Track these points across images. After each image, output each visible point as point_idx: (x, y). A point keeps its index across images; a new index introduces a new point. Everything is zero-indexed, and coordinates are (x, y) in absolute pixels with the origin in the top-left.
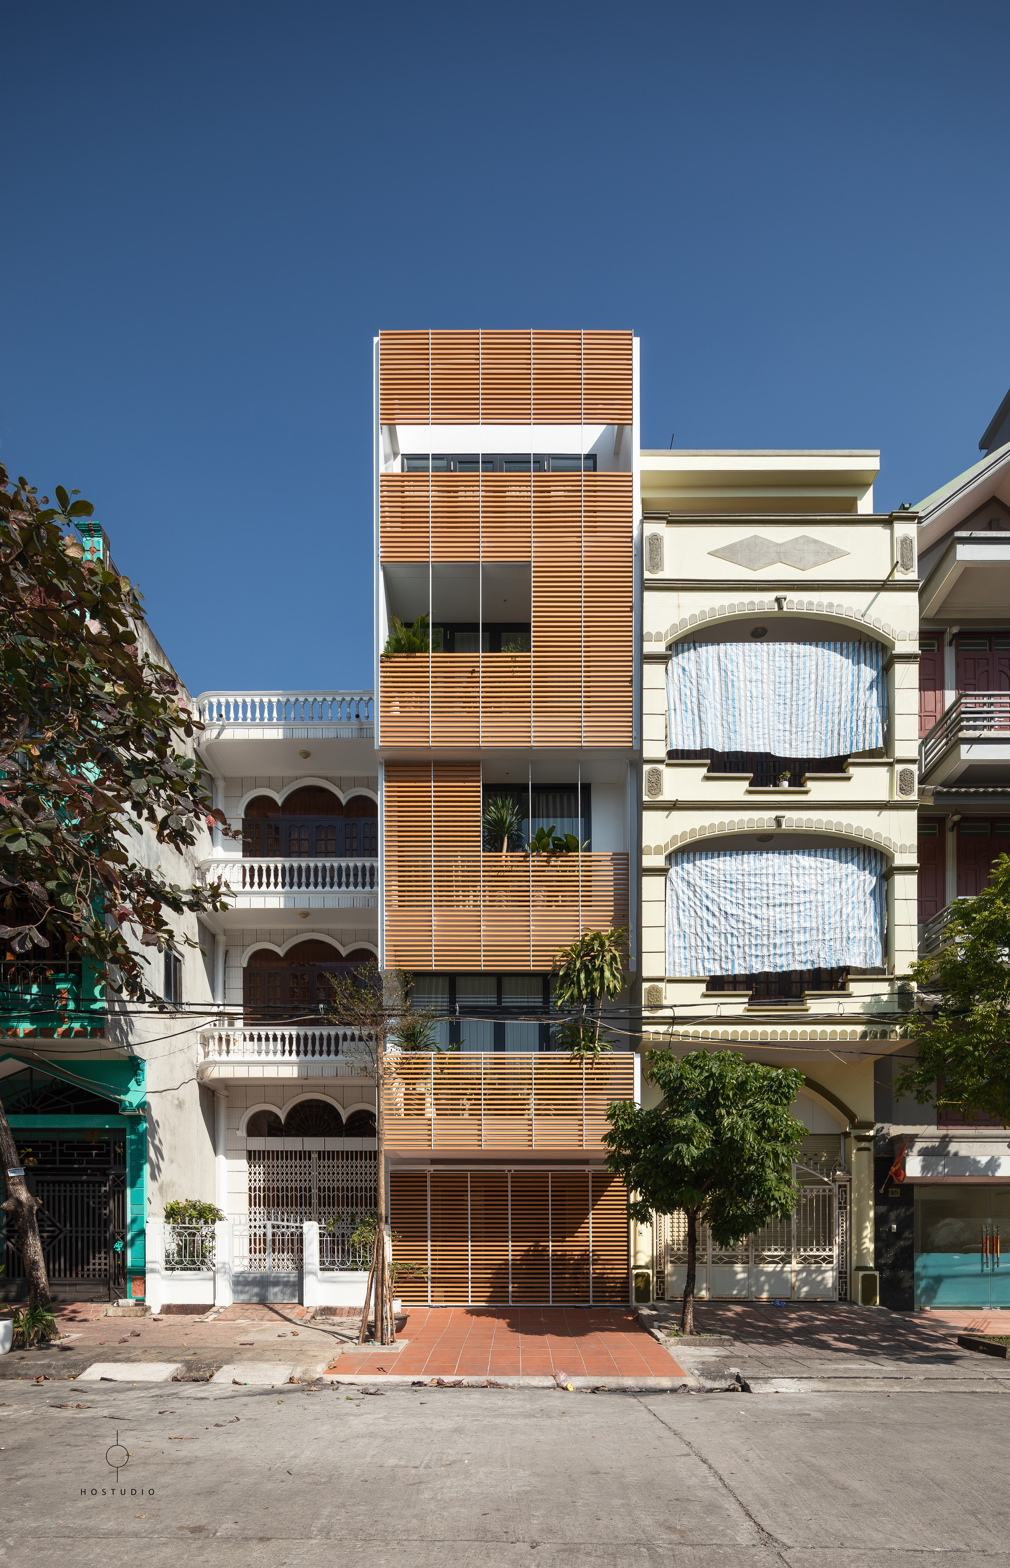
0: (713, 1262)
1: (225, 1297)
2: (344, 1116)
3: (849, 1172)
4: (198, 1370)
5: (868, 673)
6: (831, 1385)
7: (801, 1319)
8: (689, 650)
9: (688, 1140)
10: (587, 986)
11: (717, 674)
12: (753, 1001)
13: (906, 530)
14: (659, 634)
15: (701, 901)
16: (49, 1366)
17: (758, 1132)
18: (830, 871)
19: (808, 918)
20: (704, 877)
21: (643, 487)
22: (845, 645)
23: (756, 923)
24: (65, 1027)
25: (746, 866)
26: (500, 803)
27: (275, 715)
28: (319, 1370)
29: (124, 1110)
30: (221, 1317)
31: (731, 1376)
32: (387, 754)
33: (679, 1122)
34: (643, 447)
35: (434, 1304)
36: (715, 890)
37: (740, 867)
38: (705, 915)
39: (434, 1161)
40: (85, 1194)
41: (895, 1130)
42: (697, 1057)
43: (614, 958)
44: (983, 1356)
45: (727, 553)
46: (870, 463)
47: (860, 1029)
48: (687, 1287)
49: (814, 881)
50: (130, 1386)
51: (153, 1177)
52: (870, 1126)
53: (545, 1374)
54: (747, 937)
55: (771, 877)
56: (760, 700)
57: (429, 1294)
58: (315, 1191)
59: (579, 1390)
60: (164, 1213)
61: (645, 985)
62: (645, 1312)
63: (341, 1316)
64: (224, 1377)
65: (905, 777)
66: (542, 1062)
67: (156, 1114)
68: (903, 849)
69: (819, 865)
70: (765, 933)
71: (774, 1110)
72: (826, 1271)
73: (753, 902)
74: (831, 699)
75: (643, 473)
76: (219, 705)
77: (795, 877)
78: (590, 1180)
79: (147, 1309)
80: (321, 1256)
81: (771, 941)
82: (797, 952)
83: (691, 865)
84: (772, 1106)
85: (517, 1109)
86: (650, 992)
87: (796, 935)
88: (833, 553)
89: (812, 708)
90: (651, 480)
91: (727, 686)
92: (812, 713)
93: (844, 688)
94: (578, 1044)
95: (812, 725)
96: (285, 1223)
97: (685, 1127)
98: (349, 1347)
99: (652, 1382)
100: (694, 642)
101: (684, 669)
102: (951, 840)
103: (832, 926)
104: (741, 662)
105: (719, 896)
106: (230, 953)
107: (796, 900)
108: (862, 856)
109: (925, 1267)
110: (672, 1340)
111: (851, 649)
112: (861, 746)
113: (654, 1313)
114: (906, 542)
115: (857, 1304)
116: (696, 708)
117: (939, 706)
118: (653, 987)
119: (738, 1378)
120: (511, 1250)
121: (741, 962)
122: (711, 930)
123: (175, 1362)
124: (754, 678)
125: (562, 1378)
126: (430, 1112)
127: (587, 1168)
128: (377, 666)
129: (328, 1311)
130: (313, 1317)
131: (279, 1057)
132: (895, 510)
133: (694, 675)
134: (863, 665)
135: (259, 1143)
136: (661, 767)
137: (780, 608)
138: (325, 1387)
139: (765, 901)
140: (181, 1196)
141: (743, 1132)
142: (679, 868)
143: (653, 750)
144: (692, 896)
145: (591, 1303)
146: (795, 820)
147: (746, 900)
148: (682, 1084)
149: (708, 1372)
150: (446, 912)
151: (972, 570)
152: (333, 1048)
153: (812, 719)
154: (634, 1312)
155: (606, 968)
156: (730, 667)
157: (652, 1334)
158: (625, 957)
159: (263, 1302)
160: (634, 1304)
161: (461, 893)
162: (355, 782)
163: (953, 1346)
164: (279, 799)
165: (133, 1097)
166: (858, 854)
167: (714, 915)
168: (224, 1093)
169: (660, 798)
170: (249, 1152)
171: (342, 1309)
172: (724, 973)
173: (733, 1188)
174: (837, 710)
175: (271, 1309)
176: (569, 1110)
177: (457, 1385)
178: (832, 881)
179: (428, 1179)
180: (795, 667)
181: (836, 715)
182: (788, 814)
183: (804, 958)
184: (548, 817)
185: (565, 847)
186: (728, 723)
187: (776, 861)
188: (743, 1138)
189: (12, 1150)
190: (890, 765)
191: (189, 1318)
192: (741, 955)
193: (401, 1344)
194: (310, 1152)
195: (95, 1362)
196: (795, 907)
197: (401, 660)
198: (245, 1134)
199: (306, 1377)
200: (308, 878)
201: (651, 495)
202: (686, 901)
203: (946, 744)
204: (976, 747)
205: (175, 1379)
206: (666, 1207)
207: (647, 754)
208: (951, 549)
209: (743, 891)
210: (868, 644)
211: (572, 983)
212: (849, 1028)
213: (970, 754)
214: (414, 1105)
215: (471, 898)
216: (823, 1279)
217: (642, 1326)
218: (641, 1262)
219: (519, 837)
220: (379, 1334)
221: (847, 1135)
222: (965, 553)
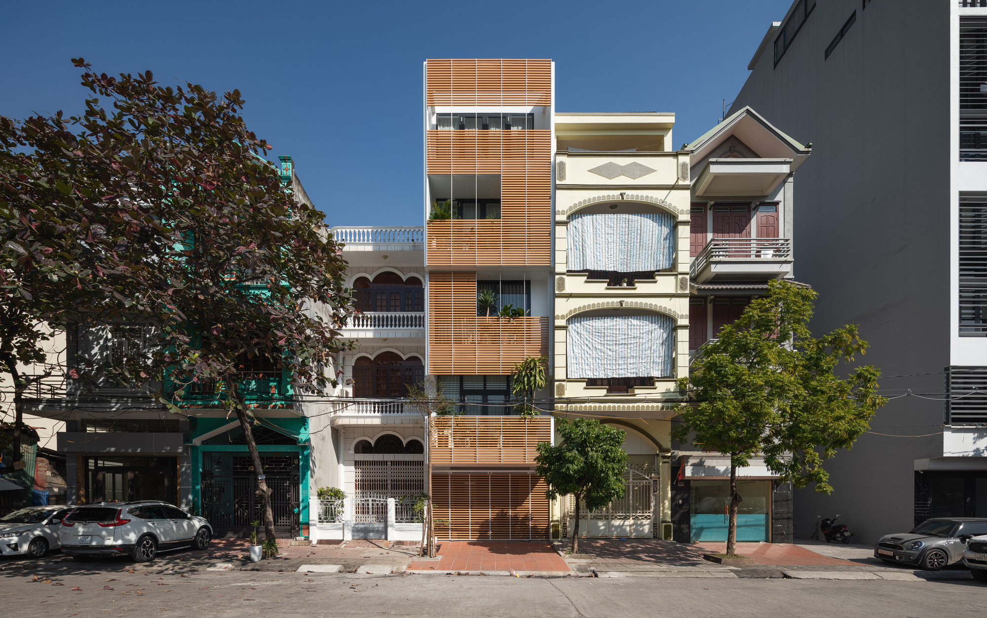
0: (591, 519)
1: (348, 537)
2: (405, 443)
3: (659, 474)
4: (350, 568)
5: (665, 230)
6: (634, 575)
7: (632, 547)
8: (578, 218)
9: (572, 463)
10: (527, 385)
11: (592, 229)
12: (609, 391)
13: (685, 159)
14: (563, 211)
15: (584, 341)
16: (282, 566)
17: (604, 459)
18: (647, 327)
19: (635, 351)
20: (585, 330)
21: (556, 130)
22: (654, 215)
23: (610, 353)
24: (274, 404)
25: (606, 325)
26: (485, 292)
27: (370, 238)
28: (404, 568)
29: (299, 443)
30: (348, 546)
31: (591, 571)
32: (430, 269)
33: (568, 454)
34: (556, 111)
35: (452, 540)
36: (591, 337)
37: (603, 325)
38: (586, 349)
39: (452, 468)
40: (279, 484)
41: (681, 453)
42: (579, 421)
43: (540, 371)
44: (712, 563)
45: (596, 171)
46: (670, 119)
47: (660, 405)
48: (575, 531)
49: (639, 332)
50: (322, 574)
51: (312, 477)
52: (668, 451)
53: (506, 570)
54: (606, 360)
55: (618, 330)
56: (612, 244)
57: (450, 534)
58: (389, 482)
59: (521, 577)
60: (317, 494)
61: (556, 383)
62: (556, 543)
63: (406, 545)
64: (362, 570)
65: (683, 282)
66: (505, 420)
67: (313, 443)
68: (682, 317)
69: (641, 324)
70: (614, 358)
71: (611, 449)
72: (645, 525)
73: (609, 343)
74: (647, 243)
75: (556, 124)
76: (342, 233)
77: (629, 330)
78: (530, 477)
79: (311, 542)
80: (396, 516)
81: (617, 362)
82: (629, 368)
83: (579, 324)
84: (611, 447)
85: (494, 444)
86: (558, 386)
87: (629, 360)
88: (649, 171)
89: (638, 247)
90: (559, 127)
91: (596, 236)
92: (638, 250)
93: (654, 237)
94: (524, 412)
95: (638, 255)
96: (378, 499)
97: (571, 456)
98: (415, 559)
99: (555, 573)
100: (581, 214)
101: (576, 228)
102: (710, 307)
103: (646, 356)
104: (603, 224)
105: (592, 339)
106: (346, 358)
107: (629, 342)
108: (662, 319)
109: (694, 523)
110: (567, 556)
111: (658, 217)
112: (661, 266)
113: (560, 543)
114: (684, 165)
115: (661, 539)
116: (581, 248)
117: (704, 240)
118: (560, 384)
119: (594, 572)
120: (490, 514)
121: (603, 373)
122: (588, 356)
123: (338, 564)
124: (610, 232)
125: (514, 573)
126: (451, 445)
127: (528, 472)
128: (426, 226)
129: (400, 543)
130: (393, 546)
131: (372, 414)
132: (679, 150)
133: (580, 231)
134: (663, 226)
135: (361, 457)
136: (564, 276)
137: (623, 198)
138: (408, 575)
139: (614, 342)
140: (325, 485)
141: (597, 459)
142: (573, 325)
143: (560, 268)
144: (579, 339)
145: (530, 539)
146: (629, 302)
147: (605, 342)
148: (571, 435)
149: (581, 569)
150: (459, 346)
151: (717, 177)
152: (400, 409)
153: (638, 252)
154: (551, 543)
155: (537, 375)
156: (598, 227)
157: (558, 553)
158: (547, 370)
159: (366, 539)
160: (552, 539)
161: (465, 329)
162: (410, 269)
163: (701, 559)
164: (371, 279)
165: (302, 436)
166: (661, 318)
167: (590, 348)
168: (343, 431)
169: (564, 292)
170: (356, 461)
171: (407, 542)
172: (595, 377)
173: (595, 484)
174: (650, 248)
175: (371, 543)
176: (519, 444)
177: (467, 574)
178: (648, 333)
179: (450, 477)
180: (630, 227)
181: (650, 250)
182: (626, 300)
183: (632, 371)
184: (509, 294)
185: (517, 314)
186: (597, 256)
187: (621, 322)
188: (596, 461)
189: (260, 467)
190: (676, 275)
191: (331, 546)
192: (603, 369)
193: (439, 558)
194: (387, 461)
195: (302, 564)
196: (629, 345)
197: (437, 222)
198: (353, 452)
199: (398, 571)
200: (387, 322)
201: (560, 134)
202: (577, 341)
203: (706, 262)
204: (719, 266)
205: (340, 572)
206: (563, 493)
207: (557, 271)
208: (707, 167)
209: (604, 336)
210: (666, 215)
211: (521, 382)
212: (655, 404)
213: (716, 269)
214: (443, 441)
215: (471, 337)
216: (643, 529)
217: (554, 550)
218: (555, 518)
219: (495, 307)
220: (429, 553)
221: (658, 455)
222: (714, 169)
